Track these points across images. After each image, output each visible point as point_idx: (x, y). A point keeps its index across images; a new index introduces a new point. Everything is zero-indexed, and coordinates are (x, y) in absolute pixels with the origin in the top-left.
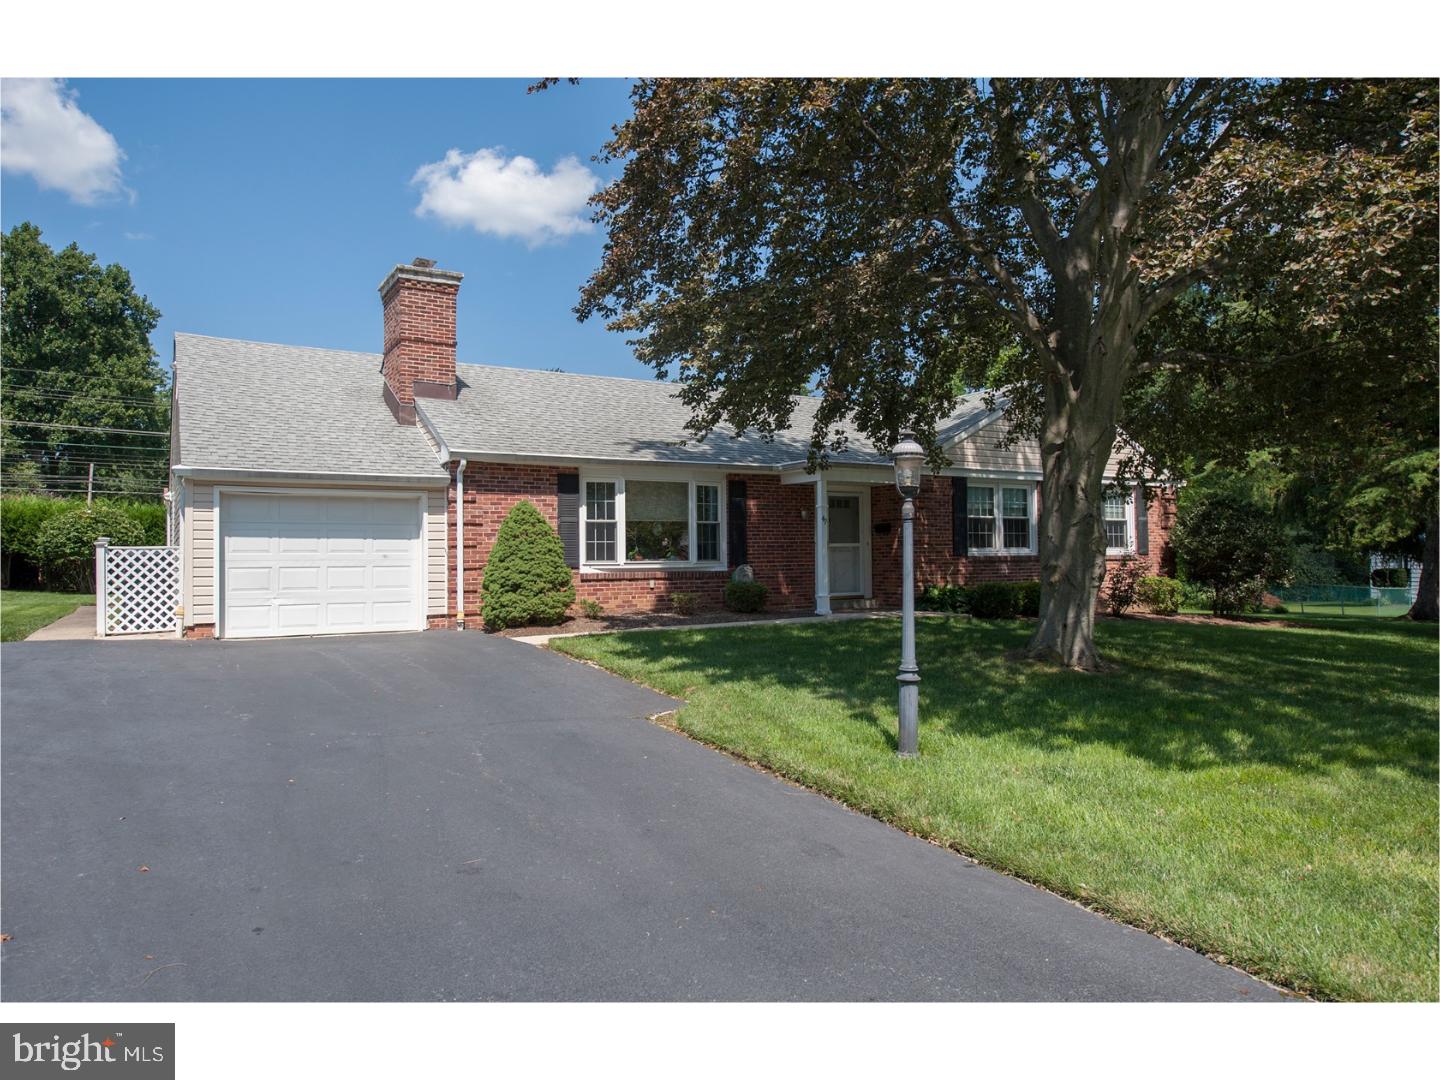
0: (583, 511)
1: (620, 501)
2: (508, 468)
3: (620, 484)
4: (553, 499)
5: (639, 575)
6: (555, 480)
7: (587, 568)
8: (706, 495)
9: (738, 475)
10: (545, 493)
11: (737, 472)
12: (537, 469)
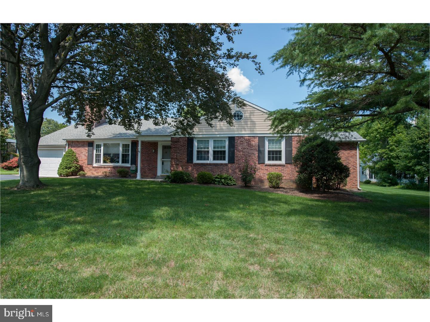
0: (95, 151)
1: (102, 148)
2: (78, 142)
3: (102, 145)
4: (87, 148)
5: (106, 167)
6: (87, 144)
7: (95, 165)
8: (125, 146)
9: (134, 141)
10: (85, 147)
11: (134, 140)
12: (84, 142)
